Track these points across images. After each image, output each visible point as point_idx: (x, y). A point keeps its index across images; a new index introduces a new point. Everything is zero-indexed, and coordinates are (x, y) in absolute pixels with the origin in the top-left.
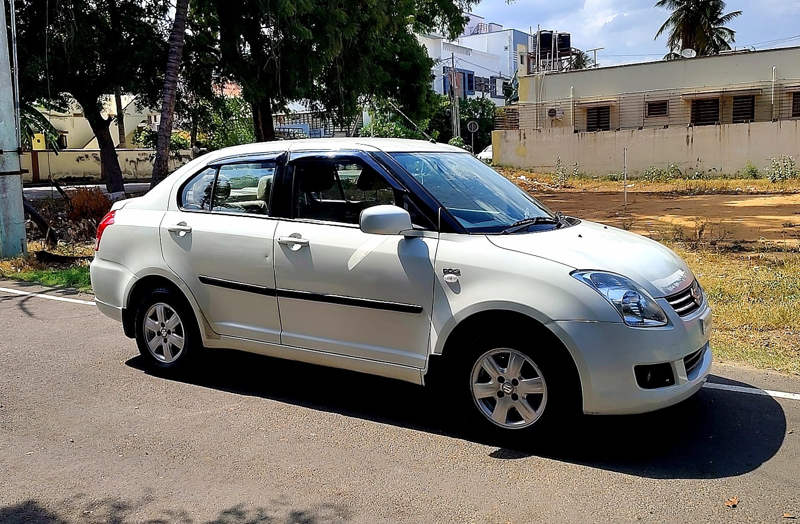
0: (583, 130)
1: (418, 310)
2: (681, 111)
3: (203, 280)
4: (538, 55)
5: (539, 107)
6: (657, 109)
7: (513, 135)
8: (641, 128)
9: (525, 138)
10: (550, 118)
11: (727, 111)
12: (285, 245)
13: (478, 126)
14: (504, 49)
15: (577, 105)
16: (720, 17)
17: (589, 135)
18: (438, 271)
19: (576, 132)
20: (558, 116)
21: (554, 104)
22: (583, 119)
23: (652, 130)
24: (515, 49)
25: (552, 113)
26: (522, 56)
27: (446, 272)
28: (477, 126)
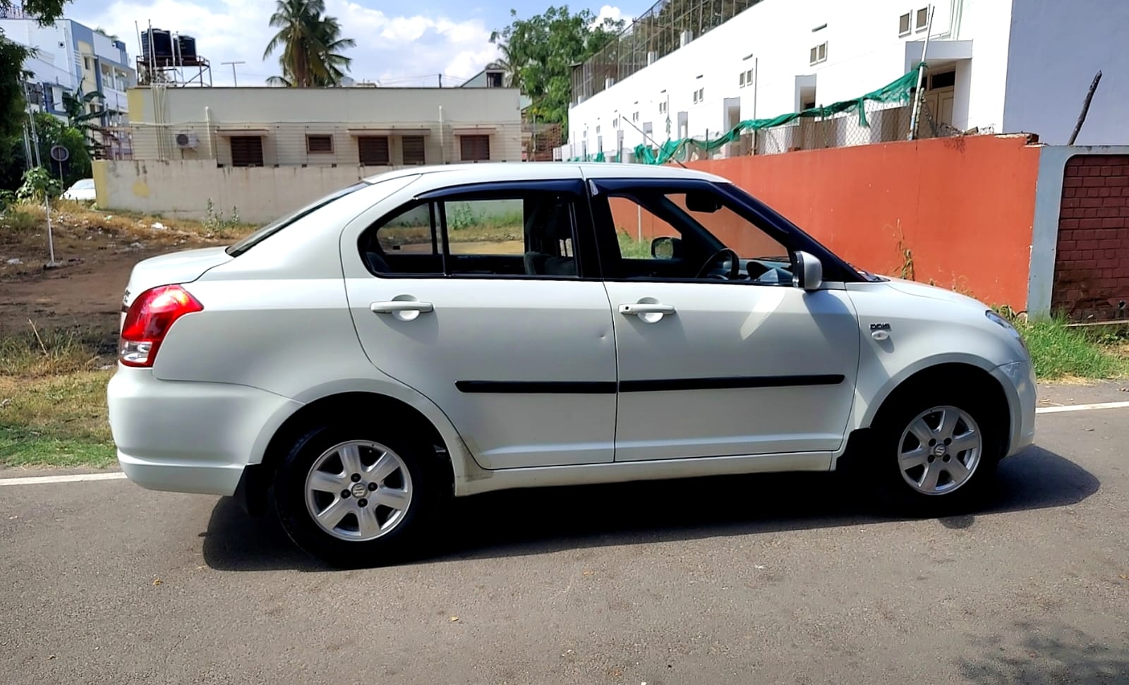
0: (228, 164)
1: (838, 379)
2: (346, 148)
3: (465, 386)
4: (152, 61)
5: (163, 131)
6: (319, 143)
7: (125, 167)
8: (304, 166)
9: (145, 172)
10: (180, 146)
11: (396, 151)
12: (632, 316)
13: (67, 150)
14: (57, 45)
15: (217, 130)
16: (331, 42)
17: (238, 171)
18: (865, 327)
19: (220, 166)
20: (192, 143)
21: (185, 128)
22: (226, 151)
23: (317, 169)
24: (76, 47)
25: (182, 139)
26: (86, 60)
27: (875, 328)
28: (66, 152)
